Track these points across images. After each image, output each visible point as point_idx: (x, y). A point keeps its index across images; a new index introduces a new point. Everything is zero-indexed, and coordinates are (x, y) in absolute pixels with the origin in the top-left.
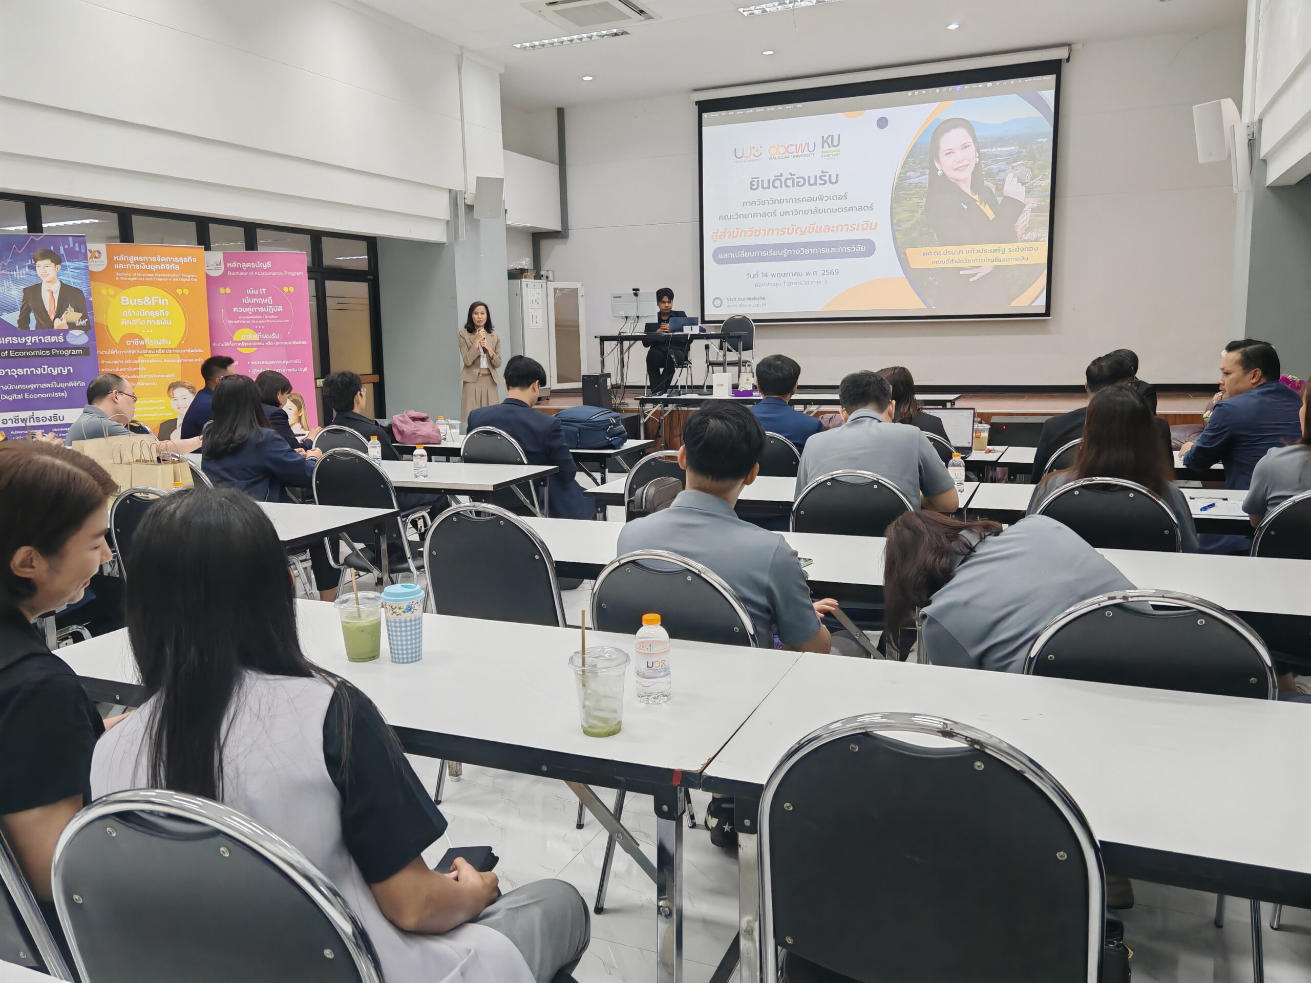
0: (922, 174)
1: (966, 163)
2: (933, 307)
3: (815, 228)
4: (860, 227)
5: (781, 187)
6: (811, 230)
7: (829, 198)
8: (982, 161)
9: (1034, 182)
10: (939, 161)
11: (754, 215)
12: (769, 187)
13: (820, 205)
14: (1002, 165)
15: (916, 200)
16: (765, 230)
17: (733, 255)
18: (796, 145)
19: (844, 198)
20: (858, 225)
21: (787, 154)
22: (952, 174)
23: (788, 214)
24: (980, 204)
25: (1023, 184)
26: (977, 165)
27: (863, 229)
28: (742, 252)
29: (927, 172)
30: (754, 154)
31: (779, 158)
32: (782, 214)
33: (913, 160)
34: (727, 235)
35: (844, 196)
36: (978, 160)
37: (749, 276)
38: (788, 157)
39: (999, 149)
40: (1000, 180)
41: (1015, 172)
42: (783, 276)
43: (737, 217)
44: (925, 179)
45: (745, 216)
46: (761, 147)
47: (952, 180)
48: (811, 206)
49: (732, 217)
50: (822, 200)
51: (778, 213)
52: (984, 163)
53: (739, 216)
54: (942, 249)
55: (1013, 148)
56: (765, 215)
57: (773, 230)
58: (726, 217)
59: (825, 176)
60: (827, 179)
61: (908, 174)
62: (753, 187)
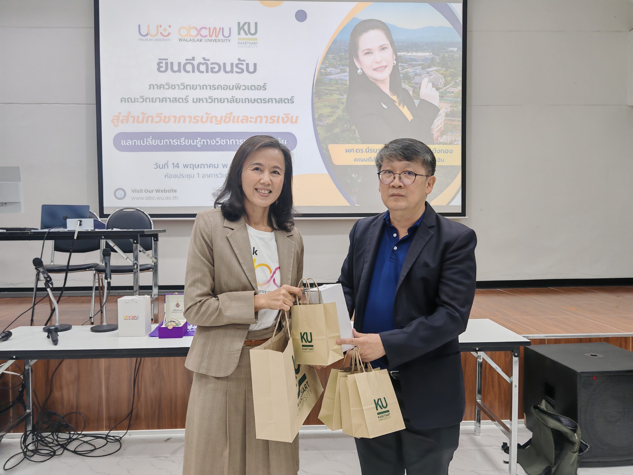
0: (343, 71)
1: (384, 64)
2: (356, 205)
3: (232, 118)
4: (281, 120)
5: (193, 71)
6: (227, 120)
7: (247, 88)
8: (400, 64)
9: (447, 89)
10: (358, 60)
11: (163, 100)
12: (179, 71)
13: (238, 94)
14: (418, 70)
15: (337, 97)
16: (175, 117)
17: (138, 143)
18: (210, 28)
19: (262, 88)
20: (279, 117)
21: (199, 37)
22: (370, 73)
23: (201, 101)
24: (399, 104)
25: (437, 89)
26: (395, 68)
27: (284, 122)
28: (149, 140)
29: (348, 69)
30: (161, 33)
31: (190, 40)
32: (195, 101)
33: (333, 57)
34: (131, 119)
35: (263, 86)
36: (395, 62)
37: (158, 166)
38: (201, 40)
39: (414, 54)
40: (416, 84)
41: (430, 77)
42: (197, 167)
43: (141, 100)
44: (345, 76)
45: (153, 100)
46: (170, 26)
47: (371, 79)
48: (228, 94)
49: (136, 100)
50: (239, 89)
51: (190, 100)
52: (401, 66)
53: (144, 100)
54: (364, 147)
55: (427, 54)
56: (176, 100)
57: (185, 117)
58: (130, 100)
59: (242, 64)
60: (244, 67)
61: (329, 70)
62: (161, 69)
